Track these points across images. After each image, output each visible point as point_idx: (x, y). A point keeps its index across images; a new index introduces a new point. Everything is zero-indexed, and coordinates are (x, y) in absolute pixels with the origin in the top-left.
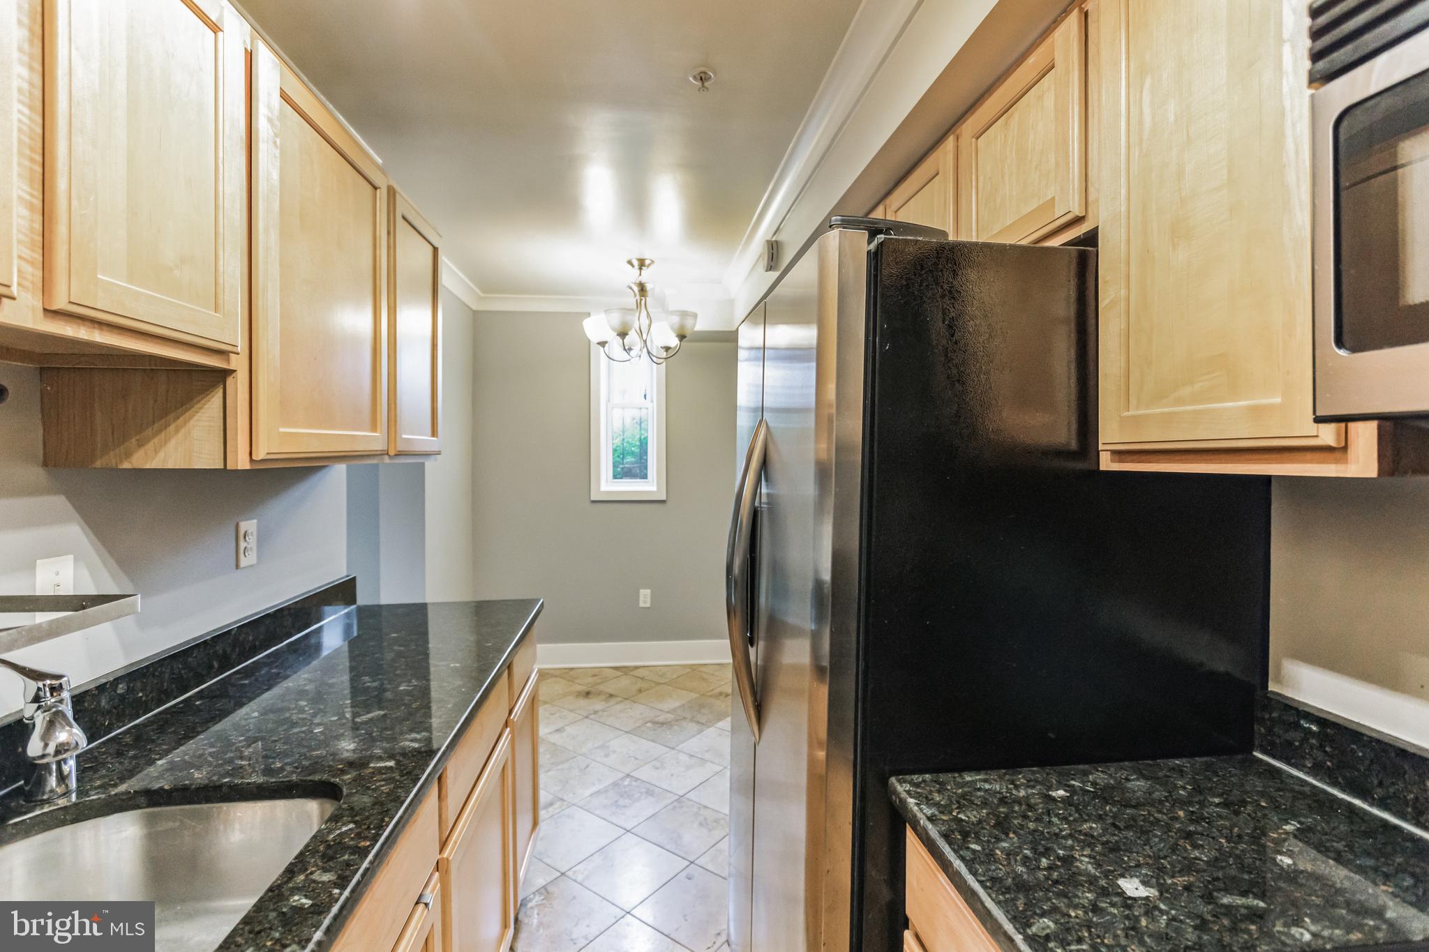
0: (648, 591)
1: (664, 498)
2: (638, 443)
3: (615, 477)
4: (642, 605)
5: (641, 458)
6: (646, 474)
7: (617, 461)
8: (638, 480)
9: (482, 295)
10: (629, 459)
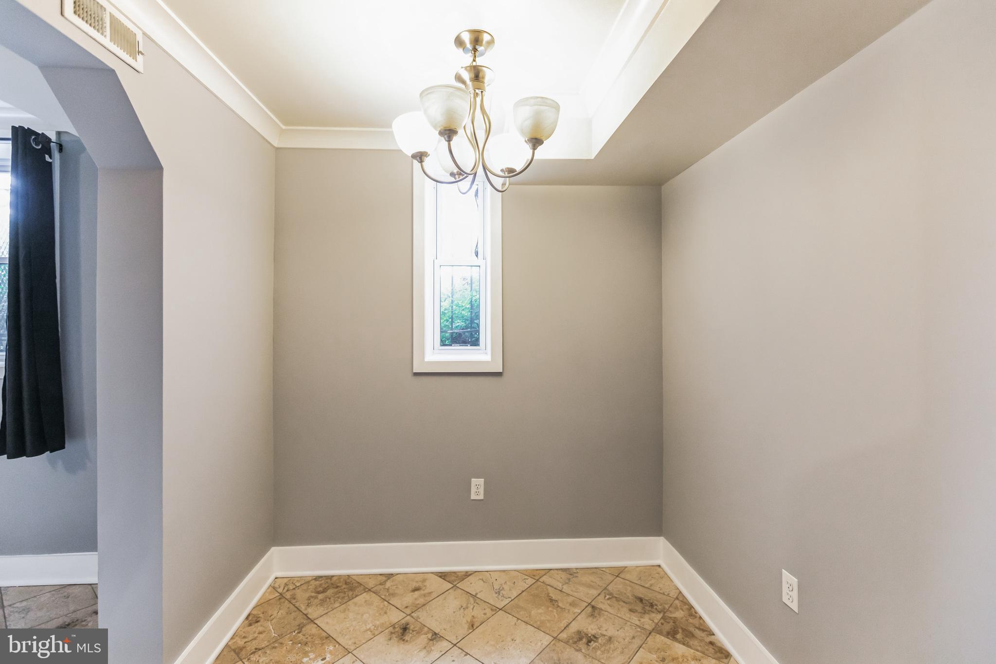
0: (481, 481)
1: (501, 371)
2: (469, 306)
3: (443, 344)
4: (473, 497)
5: (472, 321)
6: (478, 340)
7: (446, 326)
8: (469, 347)
9: (284, 127)
10: (459, 323)
